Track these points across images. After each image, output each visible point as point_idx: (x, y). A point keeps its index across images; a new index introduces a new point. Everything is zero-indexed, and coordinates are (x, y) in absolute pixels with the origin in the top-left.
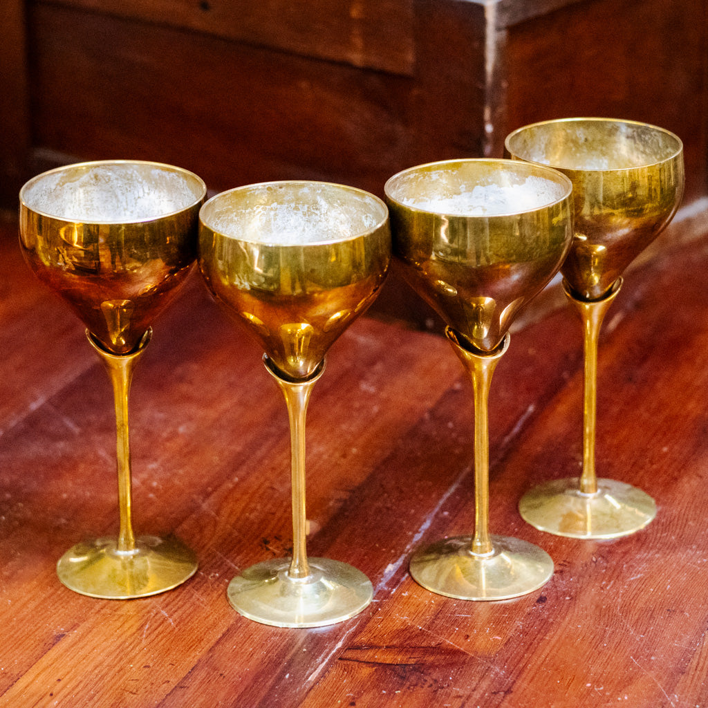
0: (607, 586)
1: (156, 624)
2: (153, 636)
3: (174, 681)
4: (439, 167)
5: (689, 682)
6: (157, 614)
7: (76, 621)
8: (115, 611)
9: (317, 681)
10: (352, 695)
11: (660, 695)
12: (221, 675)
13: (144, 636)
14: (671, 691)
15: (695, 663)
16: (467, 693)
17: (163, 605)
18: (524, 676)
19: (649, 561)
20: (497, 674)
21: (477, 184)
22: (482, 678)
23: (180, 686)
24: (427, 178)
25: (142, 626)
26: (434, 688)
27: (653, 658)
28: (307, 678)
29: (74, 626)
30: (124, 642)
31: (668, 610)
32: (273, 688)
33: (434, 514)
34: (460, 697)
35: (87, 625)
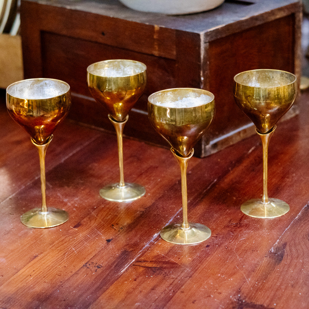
0: (232, 242)
1: (70, 253)
2: (69, 257)
3: (74, 272)
4: (170, 91)
5: (255, 274)
6: (71, 249)
7: (42, 251)
8: (57, 248)
9: (124, 272)
10: (135, 277)
11: (244, 279)
12: (91, 270)
13: (65, 257)
14: (248, 277)
15: (258, 269)
16: (176, 277)
17: (74, 246)
18: (197, 271)
19: (248, 233)
20: (188, 271)
21: (184, 97)
22: (182, 272)
23: (76, 273)
24: (166, 95)
25: (65, 253)
26: (165, 275)
27: (244, 266)
28: (121, 271)
29: (42, 253)
30: (58, 258)
31: (252, 250)
32: (108, 274)
33: (174, 216)
34: (174, 278)
35: (46, 253)
